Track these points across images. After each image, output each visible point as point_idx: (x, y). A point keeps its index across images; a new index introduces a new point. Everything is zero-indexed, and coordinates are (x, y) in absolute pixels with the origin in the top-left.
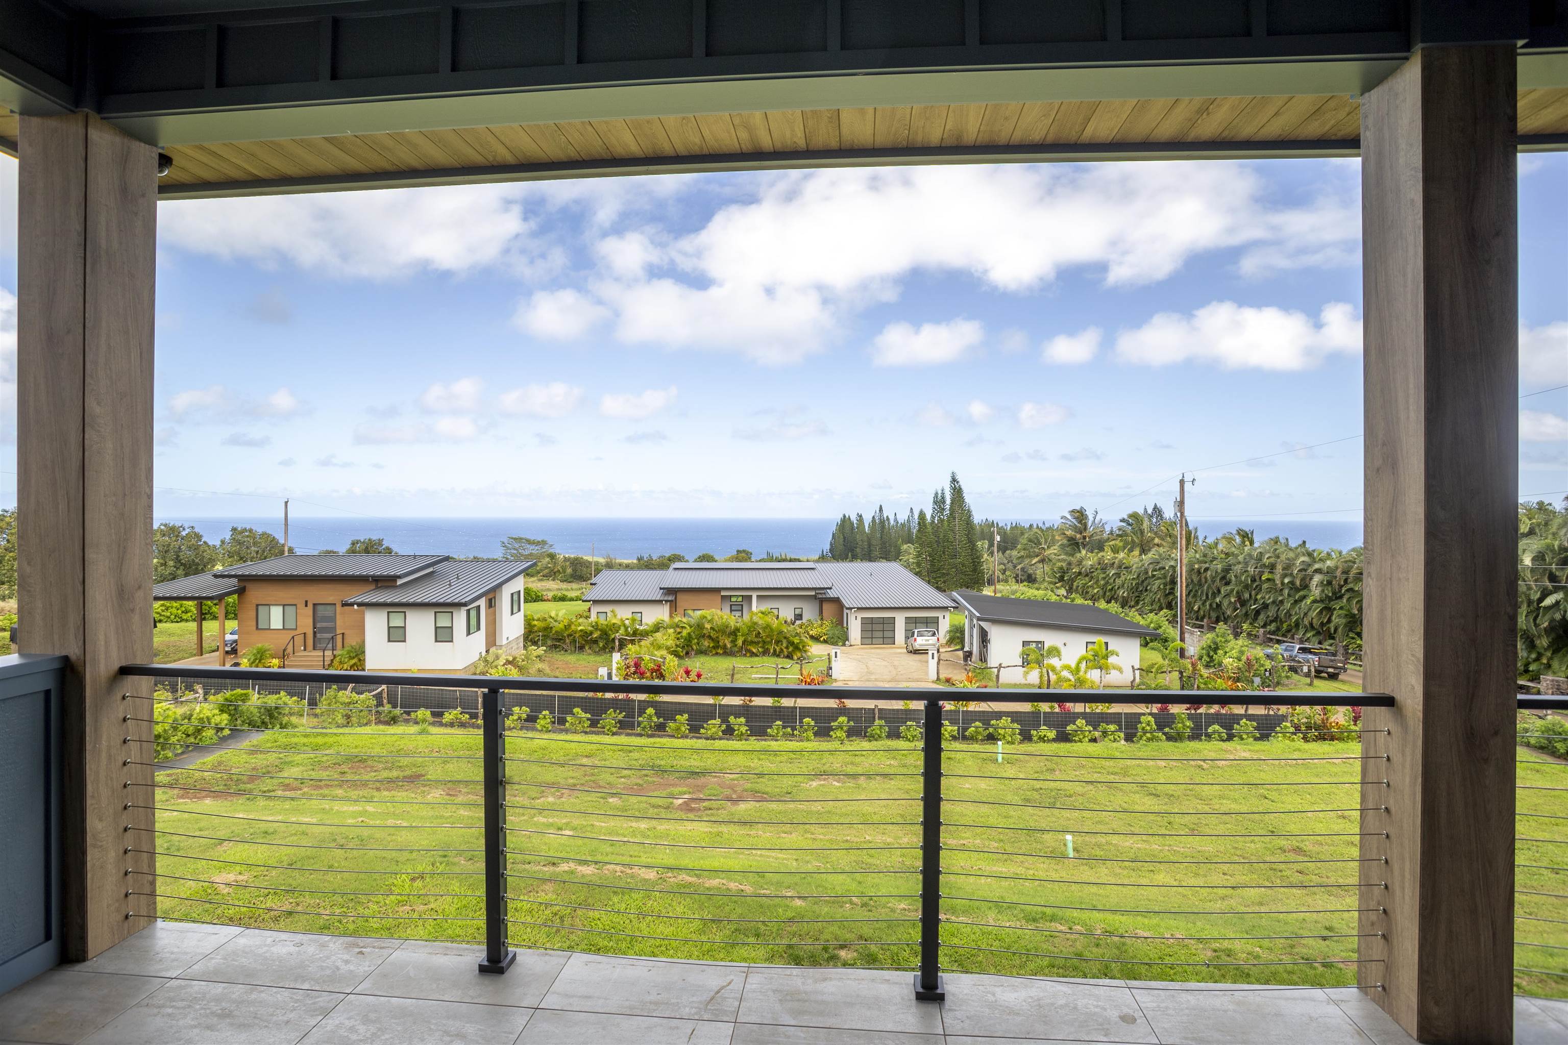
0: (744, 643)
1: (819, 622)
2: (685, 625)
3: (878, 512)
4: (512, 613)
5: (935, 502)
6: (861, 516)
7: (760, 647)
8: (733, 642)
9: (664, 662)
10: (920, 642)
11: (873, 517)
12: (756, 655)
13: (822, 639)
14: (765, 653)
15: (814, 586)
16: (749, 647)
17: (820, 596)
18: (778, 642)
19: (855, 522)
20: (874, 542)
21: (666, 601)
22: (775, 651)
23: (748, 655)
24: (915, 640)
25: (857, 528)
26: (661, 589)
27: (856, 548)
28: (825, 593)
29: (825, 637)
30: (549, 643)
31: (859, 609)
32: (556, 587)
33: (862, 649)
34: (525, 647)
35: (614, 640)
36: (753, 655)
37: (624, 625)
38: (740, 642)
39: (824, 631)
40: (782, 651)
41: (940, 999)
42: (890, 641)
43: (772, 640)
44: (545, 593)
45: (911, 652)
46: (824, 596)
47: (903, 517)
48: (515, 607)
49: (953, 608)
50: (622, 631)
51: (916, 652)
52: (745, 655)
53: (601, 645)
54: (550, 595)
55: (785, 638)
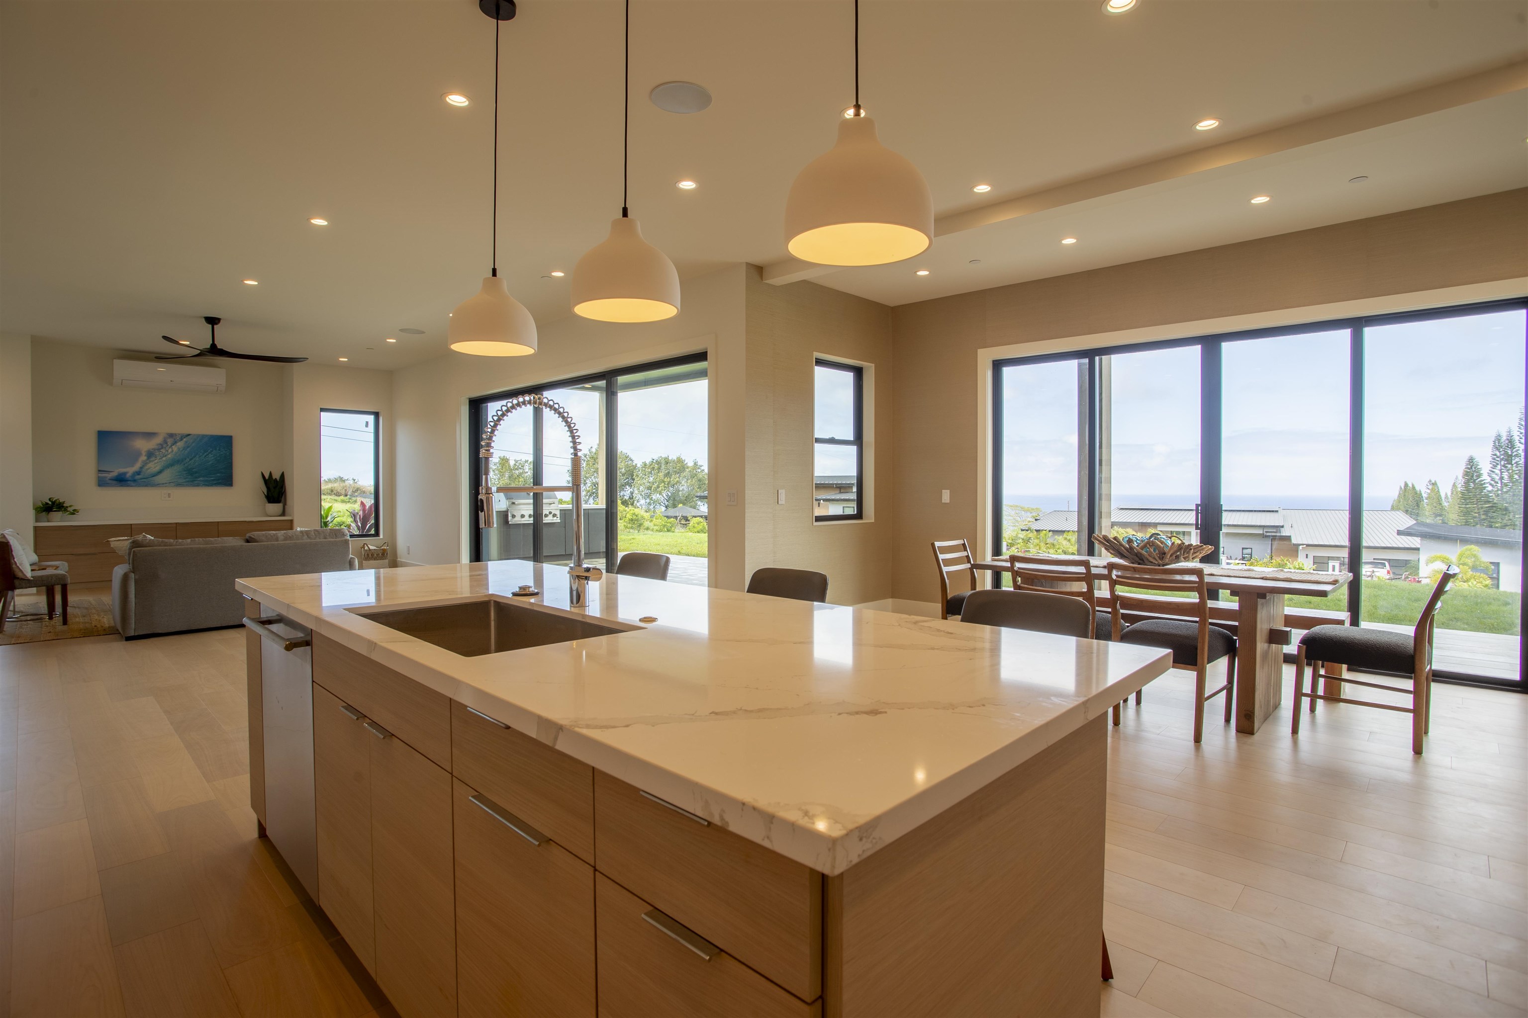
15: (1263, 525)
46: (1273, 535)
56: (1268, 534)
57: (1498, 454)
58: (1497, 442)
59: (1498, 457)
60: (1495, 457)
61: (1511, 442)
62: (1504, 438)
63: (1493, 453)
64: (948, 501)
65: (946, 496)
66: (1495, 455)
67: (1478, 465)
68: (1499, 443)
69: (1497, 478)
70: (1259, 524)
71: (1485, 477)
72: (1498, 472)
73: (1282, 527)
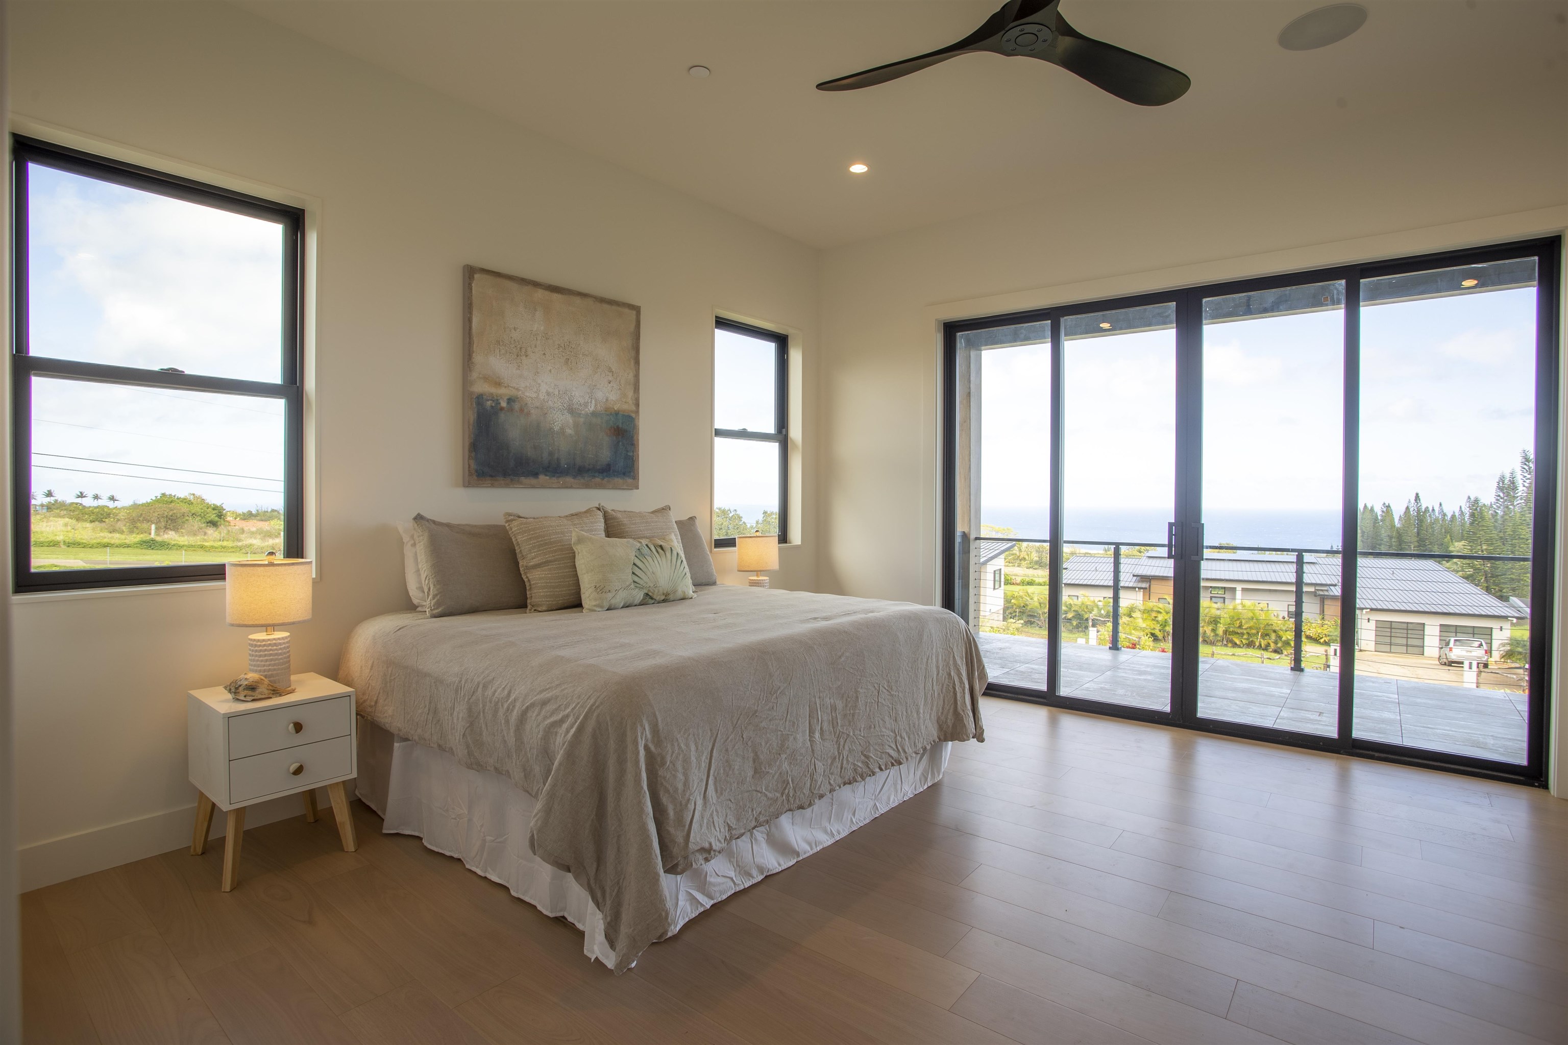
0: (1225, 632)
1: (1320, 622)
2: (1161, 611)
3: (1413, 501)
4: (994, 589)
5: (1500, 488)
6: (1388, 507)
7: (1245, 639)
8: (1213, 630)
9: (1139, 641)
10: (1457, 653)
11: (1407, 508)
12: (1239, 647)
13: (1322, 641)
14: (1250, 645)
15: (1314, 582)
16: (1231, 637)
17: (1321, 593)
18: (1265, 635)
19: (1379, 513)
20: (1407, 539)
21: (1140, 588)
22: (1260, 645)
23: (1230, 645)
24: (1451, 649)
25: (1382, 521)
26: (1134, 576)
27: (1380, 545)
28: (1327, 591)
29: (1327, 639)
30: (1025, 619)
31: (1372, 609)
32: (1024, 573)
33: (1376, 655)
34: (1005, 619)
35: (1087, 620)
36: (1235, 645)
37: (1097, 606)
38: (1220, 631)
39: (1325, 632)
40: (1268, 645)
41: (1302, 670)
42: (1416, 650)
43: (1258, 633)
44: (1013, 577)
45: (1445, 664)
46: (1326, 593)
47: (1451, 509)
48: (996, 584)
49: (1517, 618)
50: (1095, 612)
51: (1450, 663)
52: (1226, 645)
53: (1075, 623)
54: (1019, 580)
55: (1275, 631)
56: (1319, 592)
57: (1502, 495)
58: (1501, 483)
59: (1502, 498)
60: (1499, 498)
61: (1513, 485)
63: (1497, 494)
66: (1499, 496)
68: (1503, 484)
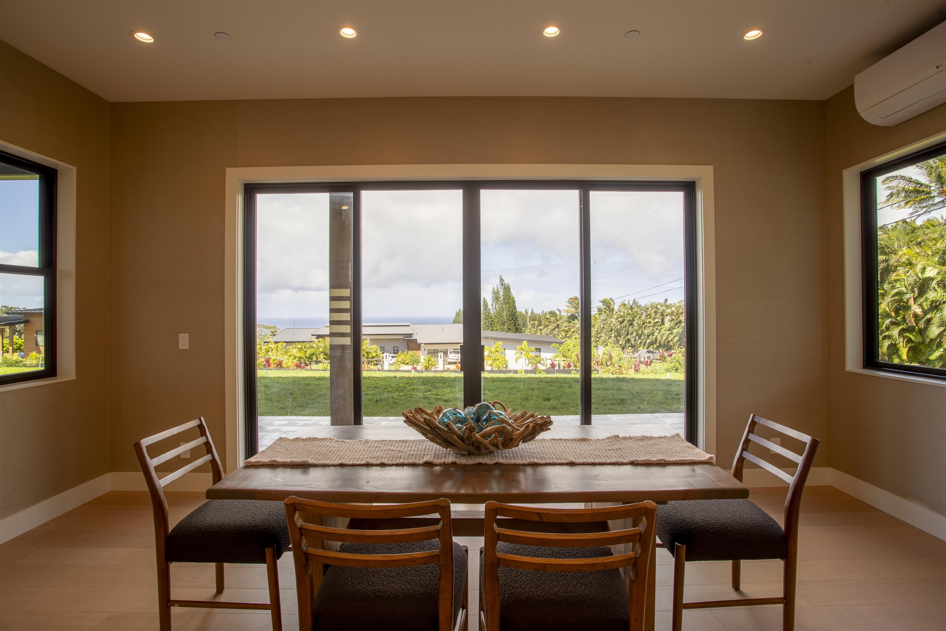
15: (403, 333)
26: (312, 335)
31: (425, 344)
46: (408, 339)
56: (406, 338)
62: (496, 289)
64: (187, 347)
65: (184, 341)
67: (487, 301)
69: (494, 307)
70: (401, 333)
71: (490, 307)
72: (494, 304)
73: (413, 334)
